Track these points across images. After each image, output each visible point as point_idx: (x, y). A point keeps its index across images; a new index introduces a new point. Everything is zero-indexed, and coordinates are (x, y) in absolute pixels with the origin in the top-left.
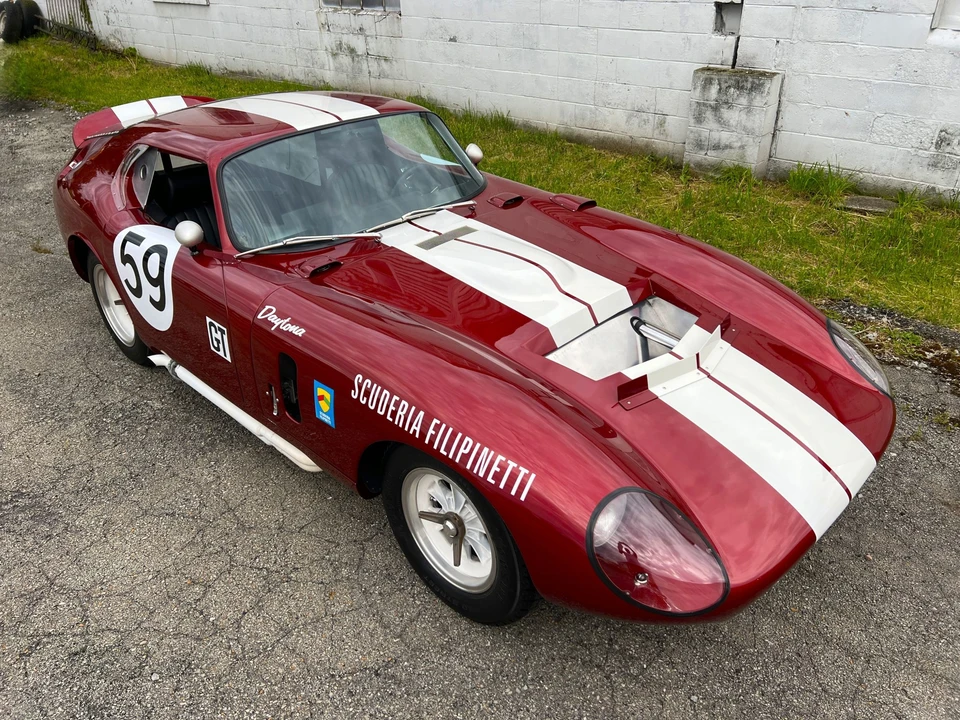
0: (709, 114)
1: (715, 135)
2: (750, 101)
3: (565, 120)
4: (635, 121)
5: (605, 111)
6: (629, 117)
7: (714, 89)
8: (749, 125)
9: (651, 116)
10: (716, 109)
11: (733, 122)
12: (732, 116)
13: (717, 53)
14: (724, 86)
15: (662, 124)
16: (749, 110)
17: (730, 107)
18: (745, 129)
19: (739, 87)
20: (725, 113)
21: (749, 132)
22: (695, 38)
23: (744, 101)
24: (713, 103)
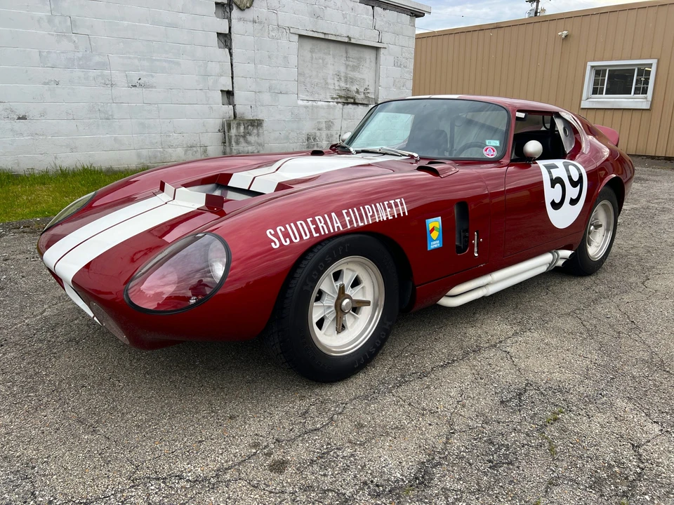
0: (241, 140)
1: (246, 149)
2: (258, 131)
3: (142, 161)
4: (190, 152)
5: (170, 150)
6: (186, 151)
7: (242, 128)
8: (259, 141)
9: (198, 149)
10: (244, 137)
11: (253, 142)
12: (252, 139)
13: (226, 113)
14: (246, 126)
15: (205, 151)
16: (258, 135)
17: (250, 135)
18: (258, 143)
19: (253, 126)
20: (249, 138)
21: (260, 145)
22: (215, 107)
23: (255, 131)
24: (242, 134)
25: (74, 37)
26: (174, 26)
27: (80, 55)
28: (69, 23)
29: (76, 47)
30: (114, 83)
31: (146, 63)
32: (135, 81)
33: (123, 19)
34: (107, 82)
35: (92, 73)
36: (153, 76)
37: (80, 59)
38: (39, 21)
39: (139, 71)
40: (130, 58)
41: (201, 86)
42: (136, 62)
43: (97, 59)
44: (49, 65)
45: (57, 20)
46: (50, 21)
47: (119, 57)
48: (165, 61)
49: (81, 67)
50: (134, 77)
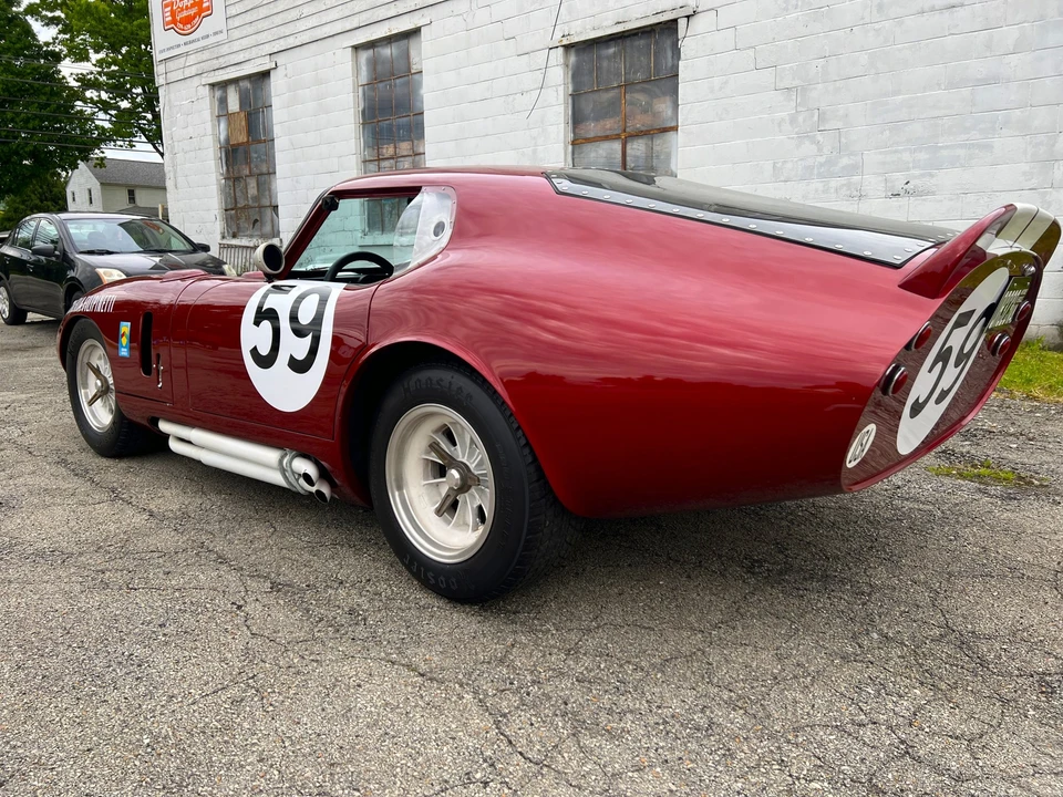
25: (819, 137)
26: (991, 80)
27: (822, 159)
28: (816, 118)
29: (820, 150)
30: (863, 194)
31: (923, 156)
32: (899, 186)
33: (896, 93)
34: (855, 193)
35: (834, 183)
36: (931, 176)
37: (821, 165)
38: (779, 125)
39: (908, 169)
40: (896, 152)
41: (1034, 183)
42: (906, 156)
43: (845, 161)
44: (782, 179)
45: (801, 119)
46: (793, 120)
47: (881, 153)
48: (961, 146)
49: (820, 176)
50: (898, 181)
